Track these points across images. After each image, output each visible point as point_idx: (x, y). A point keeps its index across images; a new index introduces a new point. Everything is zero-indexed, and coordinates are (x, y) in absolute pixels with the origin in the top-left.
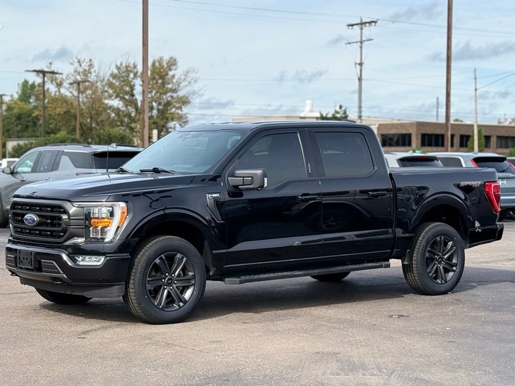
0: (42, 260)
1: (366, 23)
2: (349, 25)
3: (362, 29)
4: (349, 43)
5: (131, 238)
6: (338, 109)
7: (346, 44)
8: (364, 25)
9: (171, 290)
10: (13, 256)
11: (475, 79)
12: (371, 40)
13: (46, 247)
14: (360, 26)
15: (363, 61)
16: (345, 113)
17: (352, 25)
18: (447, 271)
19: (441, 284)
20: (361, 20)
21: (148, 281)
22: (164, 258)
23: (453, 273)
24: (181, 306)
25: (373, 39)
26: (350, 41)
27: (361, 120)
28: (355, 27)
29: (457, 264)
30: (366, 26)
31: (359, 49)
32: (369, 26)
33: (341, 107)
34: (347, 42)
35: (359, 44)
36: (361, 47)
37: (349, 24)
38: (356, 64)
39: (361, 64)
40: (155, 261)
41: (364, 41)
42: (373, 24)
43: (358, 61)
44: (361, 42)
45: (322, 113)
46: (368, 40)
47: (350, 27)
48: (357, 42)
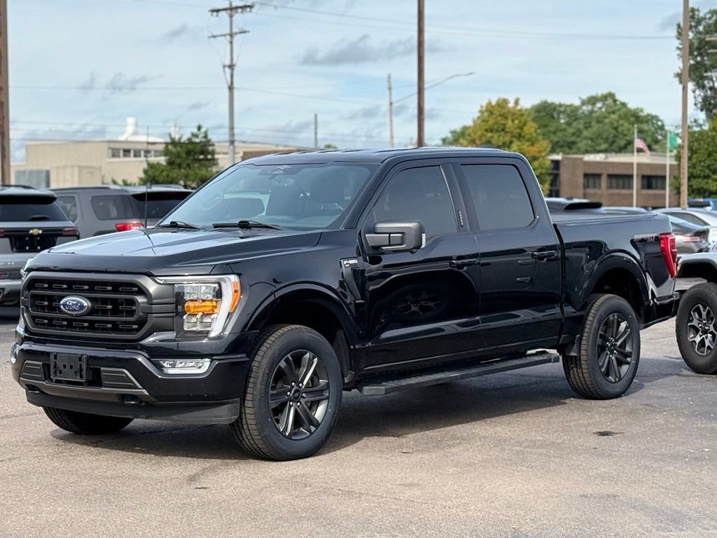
0: (102, 369)
1: (237, 8)
2: (213, 11)
3: (231, 16)
4: (214, 37)
5: (249, 330)
6: (195, 131)
7: (209, 37)
8: (234, 11)
9: (299, 407)
10: (41, 363)
11: (390, 89)
12: (245, 32)
13: (107, 348)
14: (229, 11)
15: (234, 62)
16: (206, 137)
17: (218, 11)
18: (620, 363)
19: (615, 382)
20: (231, 4)
21: (271, 395)
22: (291, 359)
23: (628, 366)
24: (312, 431)
25: (248, 32)
26: (215, 34)
27: (234, 147)
28: (221, 13)
29: (631, 353)
30: (237, 12)
31: (229, 45)
32: (242, 12)
33: (199, 128)
34: (210, 35)
35: (228, 38)
36: (231, 43)
37: (212, 8)
38: (224, 66)
39: (231, 67)
40: (280, 364)
41: (236, 33)
42: (248, 9)
43: (228, 63)
44: (231, 35)
45: (173, 136)
46: (241, 33)
47: (215, 14)
48: (225, 35)
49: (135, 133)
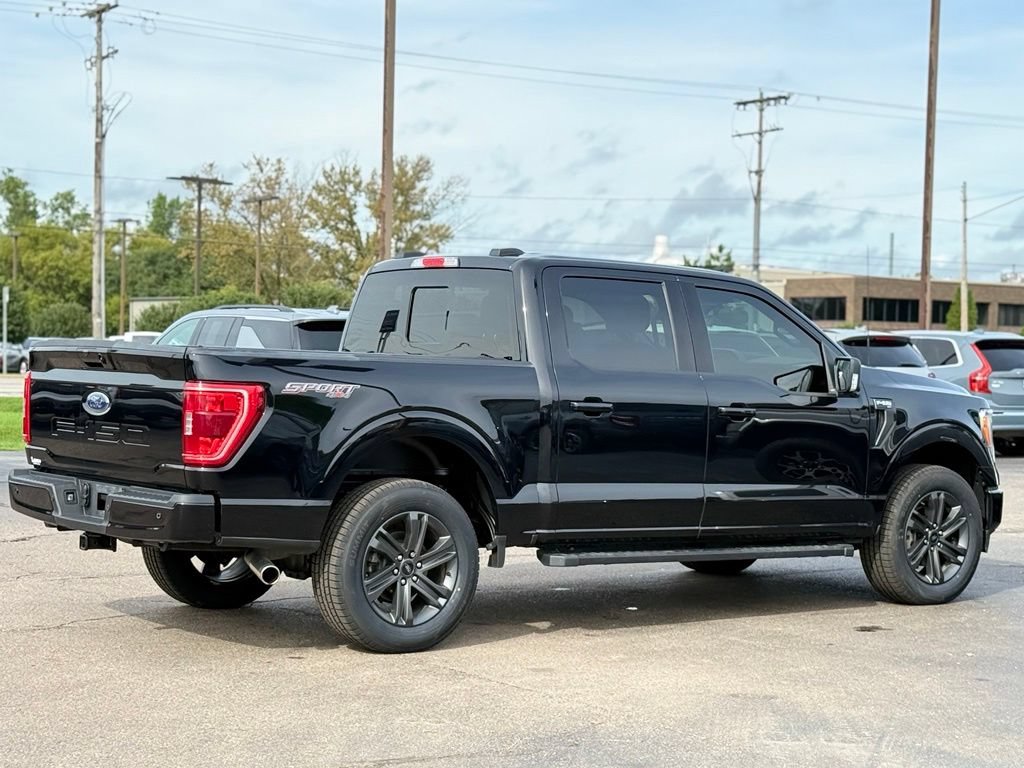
1: (769, 99)
2: (739, 104)
3: (762, 110)
4: (739, 135)
6: (715, 251)
7: (733, 136)
8: (765, 104)
11: (965, 201)
12: (778, 129)
14: (759, 104)
15: (763, 167)
16: (728, 259)
17: (745, 104)
20: (761, 94)
25: (782, 129)
26: (741, 132)
27: (759, 272)
28: (749, 106)
30: (769, 105)
31: (757, 146)
32: (775, 105)
33: (721, 249)
34: (735, 134)
35: (757, 136)
36: (760, 143)
37: (739, 101)
38: (750, 172)
39: (759, 173)
41: (766, 131)
42: (783, 101)
43: (755, 167)
44: (760, 134)
45: (687, 258)
46: (773, 130)
47: (742, 107)
48: (752, 134)
49: (665, 256)
